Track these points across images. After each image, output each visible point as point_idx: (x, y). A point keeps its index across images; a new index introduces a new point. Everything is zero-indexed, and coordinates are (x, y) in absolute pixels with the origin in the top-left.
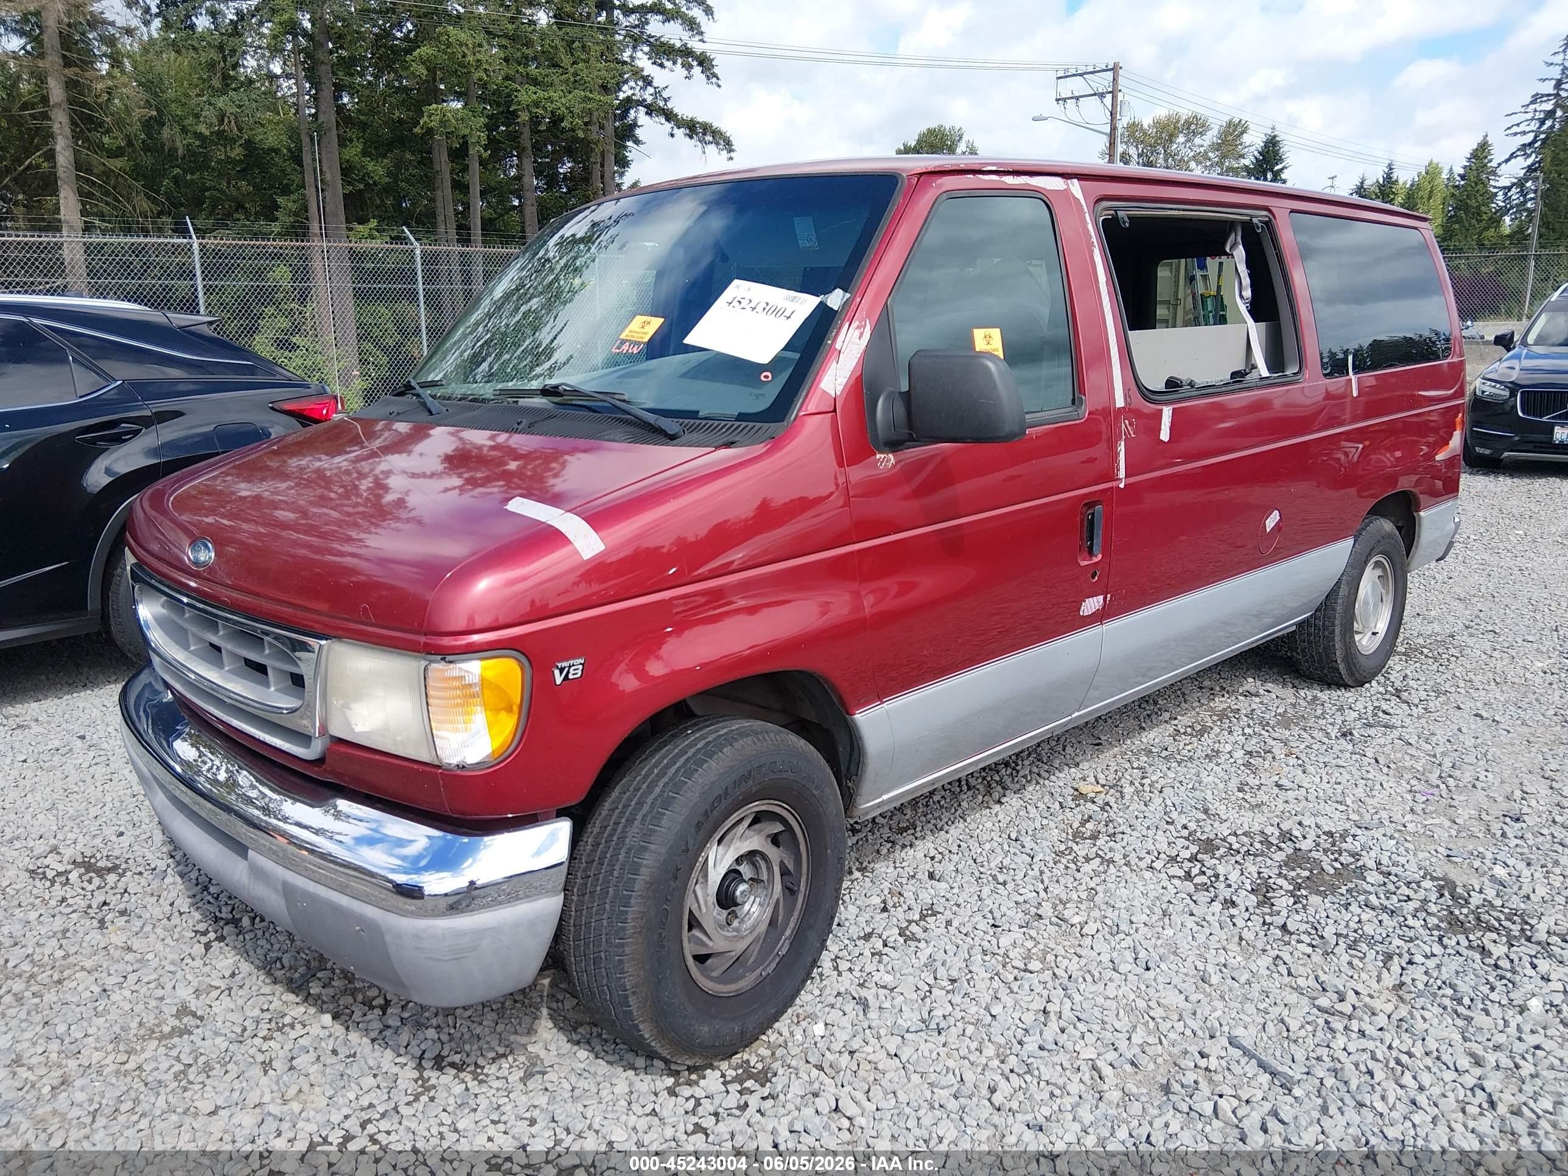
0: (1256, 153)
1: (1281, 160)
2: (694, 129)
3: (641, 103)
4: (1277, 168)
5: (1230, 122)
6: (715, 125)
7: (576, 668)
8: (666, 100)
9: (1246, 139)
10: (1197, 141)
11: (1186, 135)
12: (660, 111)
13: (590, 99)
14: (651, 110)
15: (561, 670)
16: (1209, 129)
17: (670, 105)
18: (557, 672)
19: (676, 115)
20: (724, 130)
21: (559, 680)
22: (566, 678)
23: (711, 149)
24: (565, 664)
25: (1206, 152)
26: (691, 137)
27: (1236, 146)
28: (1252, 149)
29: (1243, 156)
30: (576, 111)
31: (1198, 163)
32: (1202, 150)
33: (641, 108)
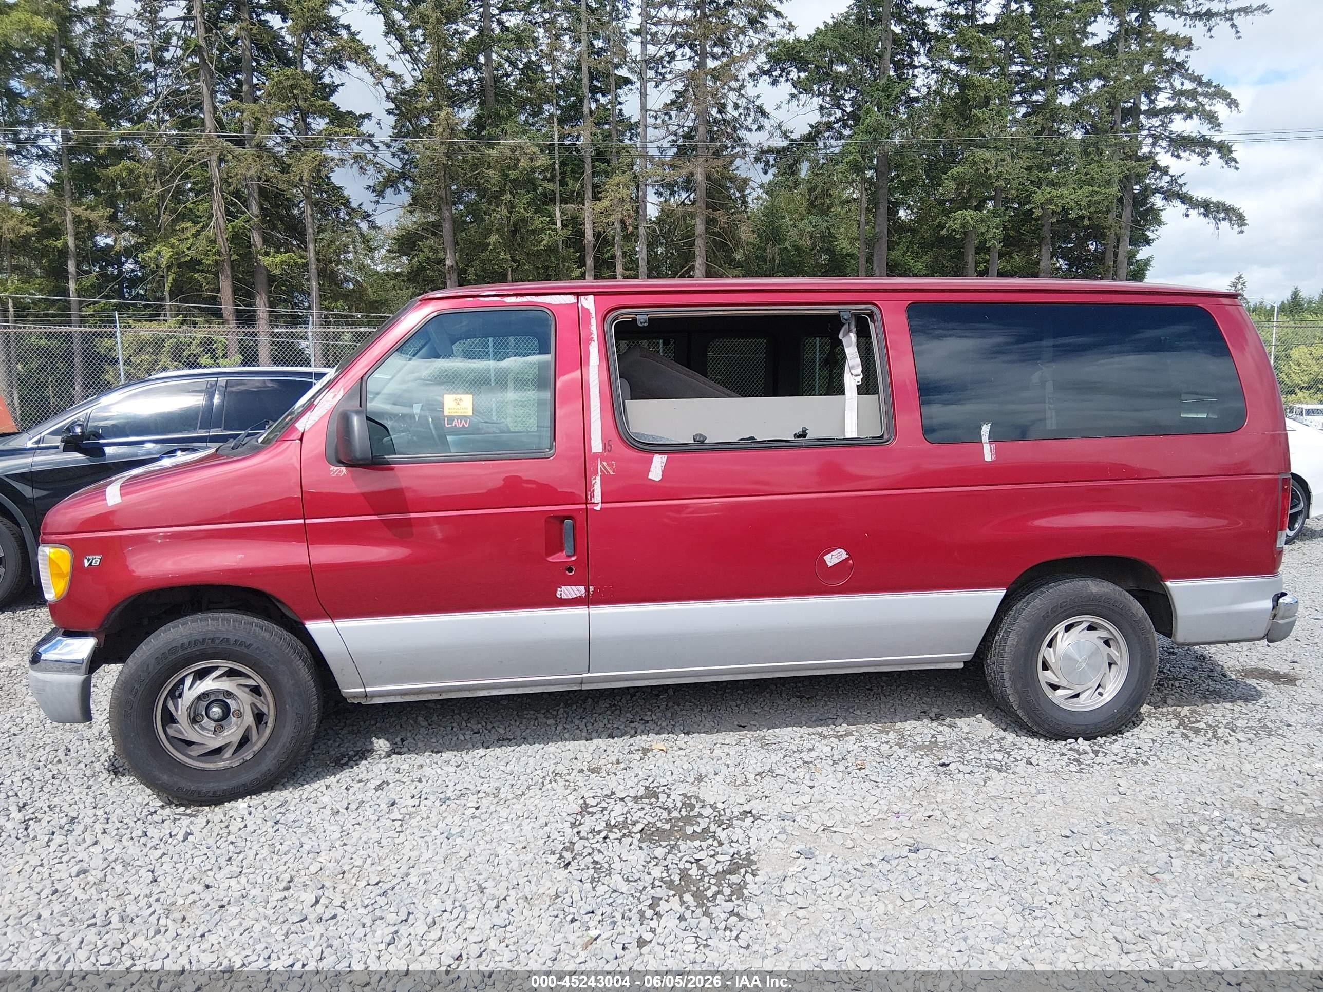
2: (1208, 208)
3: (1158, 190)
6: (1228, 203)
7: (96, 560)
8: (1181, 186)
12: (1175, 194)
13: (1097, 193)
14: (1169, 195)
15: (89, 560)
17: (1184, 190)
18: (86, 561)
19: (1191, 198)
20: (1236, 206)
21: (86, 564)
22: (90, 565)
23: (1225, 225)
24: (91, 557)
26: (1205, 215)
30: (1083, 204)
33: (1157, 194)
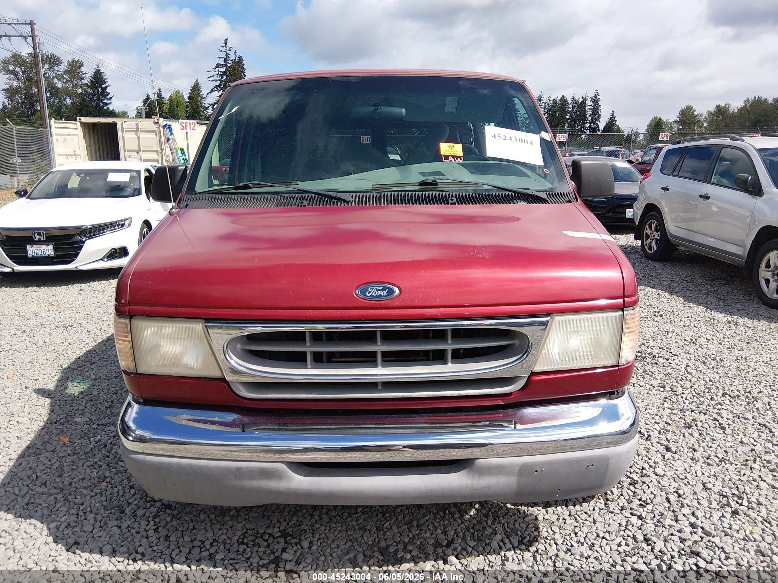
0: (91, 78)
1: (104, 83)
4: (103, 86)
5: (73, 59)
9: (83, 69)
10: (56, 68)
11: (49, 65)
16: (61, 62)
25: (62, 75)
27: (79, 73)
28: (87, 75)
29: (83, 79)
31: (59, 80)
32: (60, 73)
